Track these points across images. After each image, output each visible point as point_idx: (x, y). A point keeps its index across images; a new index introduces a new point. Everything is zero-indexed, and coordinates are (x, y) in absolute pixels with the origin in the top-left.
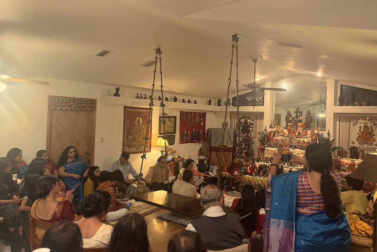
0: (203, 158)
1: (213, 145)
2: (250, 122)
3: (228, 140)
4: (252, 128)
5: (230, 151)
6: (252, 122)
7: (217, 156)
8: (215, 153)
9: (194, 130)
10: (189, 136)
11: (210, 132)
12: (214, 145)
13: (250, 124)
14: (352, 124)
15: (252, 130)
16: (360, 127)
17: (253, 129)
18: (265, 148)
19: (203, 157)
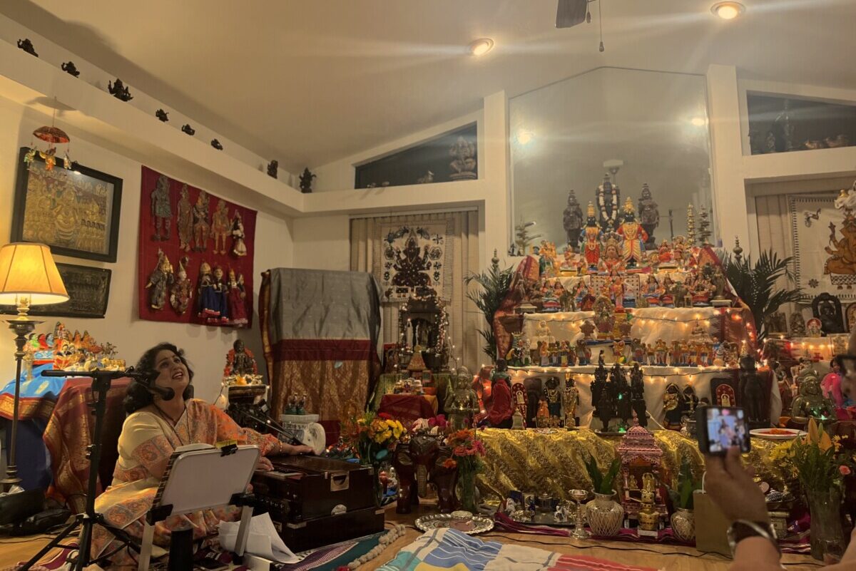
0: (250, 385)
1: (288, 334)
2: (426, 248)
3: (349, 315)
4: (438, 266)
5: (359, 357)
6: (436, 245)
7: (306, 379)
8: (298, 365)
9: (207, 268)
10: (185, 292)
11: (274, 285)
12: (295, 332)
13: (426, 253)
14: (800, 217)
15: (437, 275)
16: (832, 227)
17: (440, 271)
18: (522, 316)
19: (248, 381)
